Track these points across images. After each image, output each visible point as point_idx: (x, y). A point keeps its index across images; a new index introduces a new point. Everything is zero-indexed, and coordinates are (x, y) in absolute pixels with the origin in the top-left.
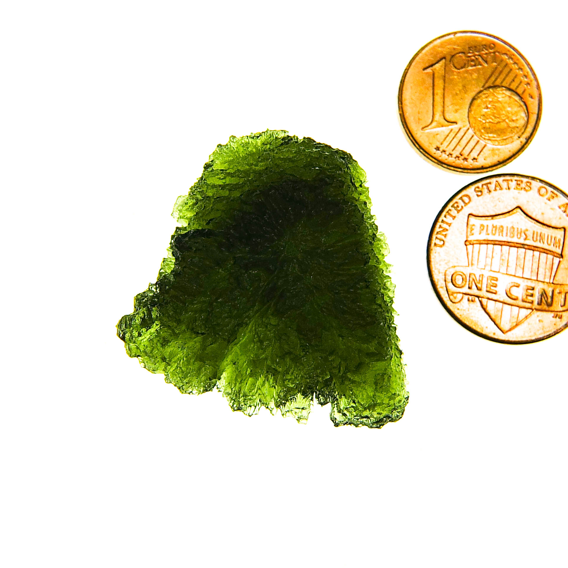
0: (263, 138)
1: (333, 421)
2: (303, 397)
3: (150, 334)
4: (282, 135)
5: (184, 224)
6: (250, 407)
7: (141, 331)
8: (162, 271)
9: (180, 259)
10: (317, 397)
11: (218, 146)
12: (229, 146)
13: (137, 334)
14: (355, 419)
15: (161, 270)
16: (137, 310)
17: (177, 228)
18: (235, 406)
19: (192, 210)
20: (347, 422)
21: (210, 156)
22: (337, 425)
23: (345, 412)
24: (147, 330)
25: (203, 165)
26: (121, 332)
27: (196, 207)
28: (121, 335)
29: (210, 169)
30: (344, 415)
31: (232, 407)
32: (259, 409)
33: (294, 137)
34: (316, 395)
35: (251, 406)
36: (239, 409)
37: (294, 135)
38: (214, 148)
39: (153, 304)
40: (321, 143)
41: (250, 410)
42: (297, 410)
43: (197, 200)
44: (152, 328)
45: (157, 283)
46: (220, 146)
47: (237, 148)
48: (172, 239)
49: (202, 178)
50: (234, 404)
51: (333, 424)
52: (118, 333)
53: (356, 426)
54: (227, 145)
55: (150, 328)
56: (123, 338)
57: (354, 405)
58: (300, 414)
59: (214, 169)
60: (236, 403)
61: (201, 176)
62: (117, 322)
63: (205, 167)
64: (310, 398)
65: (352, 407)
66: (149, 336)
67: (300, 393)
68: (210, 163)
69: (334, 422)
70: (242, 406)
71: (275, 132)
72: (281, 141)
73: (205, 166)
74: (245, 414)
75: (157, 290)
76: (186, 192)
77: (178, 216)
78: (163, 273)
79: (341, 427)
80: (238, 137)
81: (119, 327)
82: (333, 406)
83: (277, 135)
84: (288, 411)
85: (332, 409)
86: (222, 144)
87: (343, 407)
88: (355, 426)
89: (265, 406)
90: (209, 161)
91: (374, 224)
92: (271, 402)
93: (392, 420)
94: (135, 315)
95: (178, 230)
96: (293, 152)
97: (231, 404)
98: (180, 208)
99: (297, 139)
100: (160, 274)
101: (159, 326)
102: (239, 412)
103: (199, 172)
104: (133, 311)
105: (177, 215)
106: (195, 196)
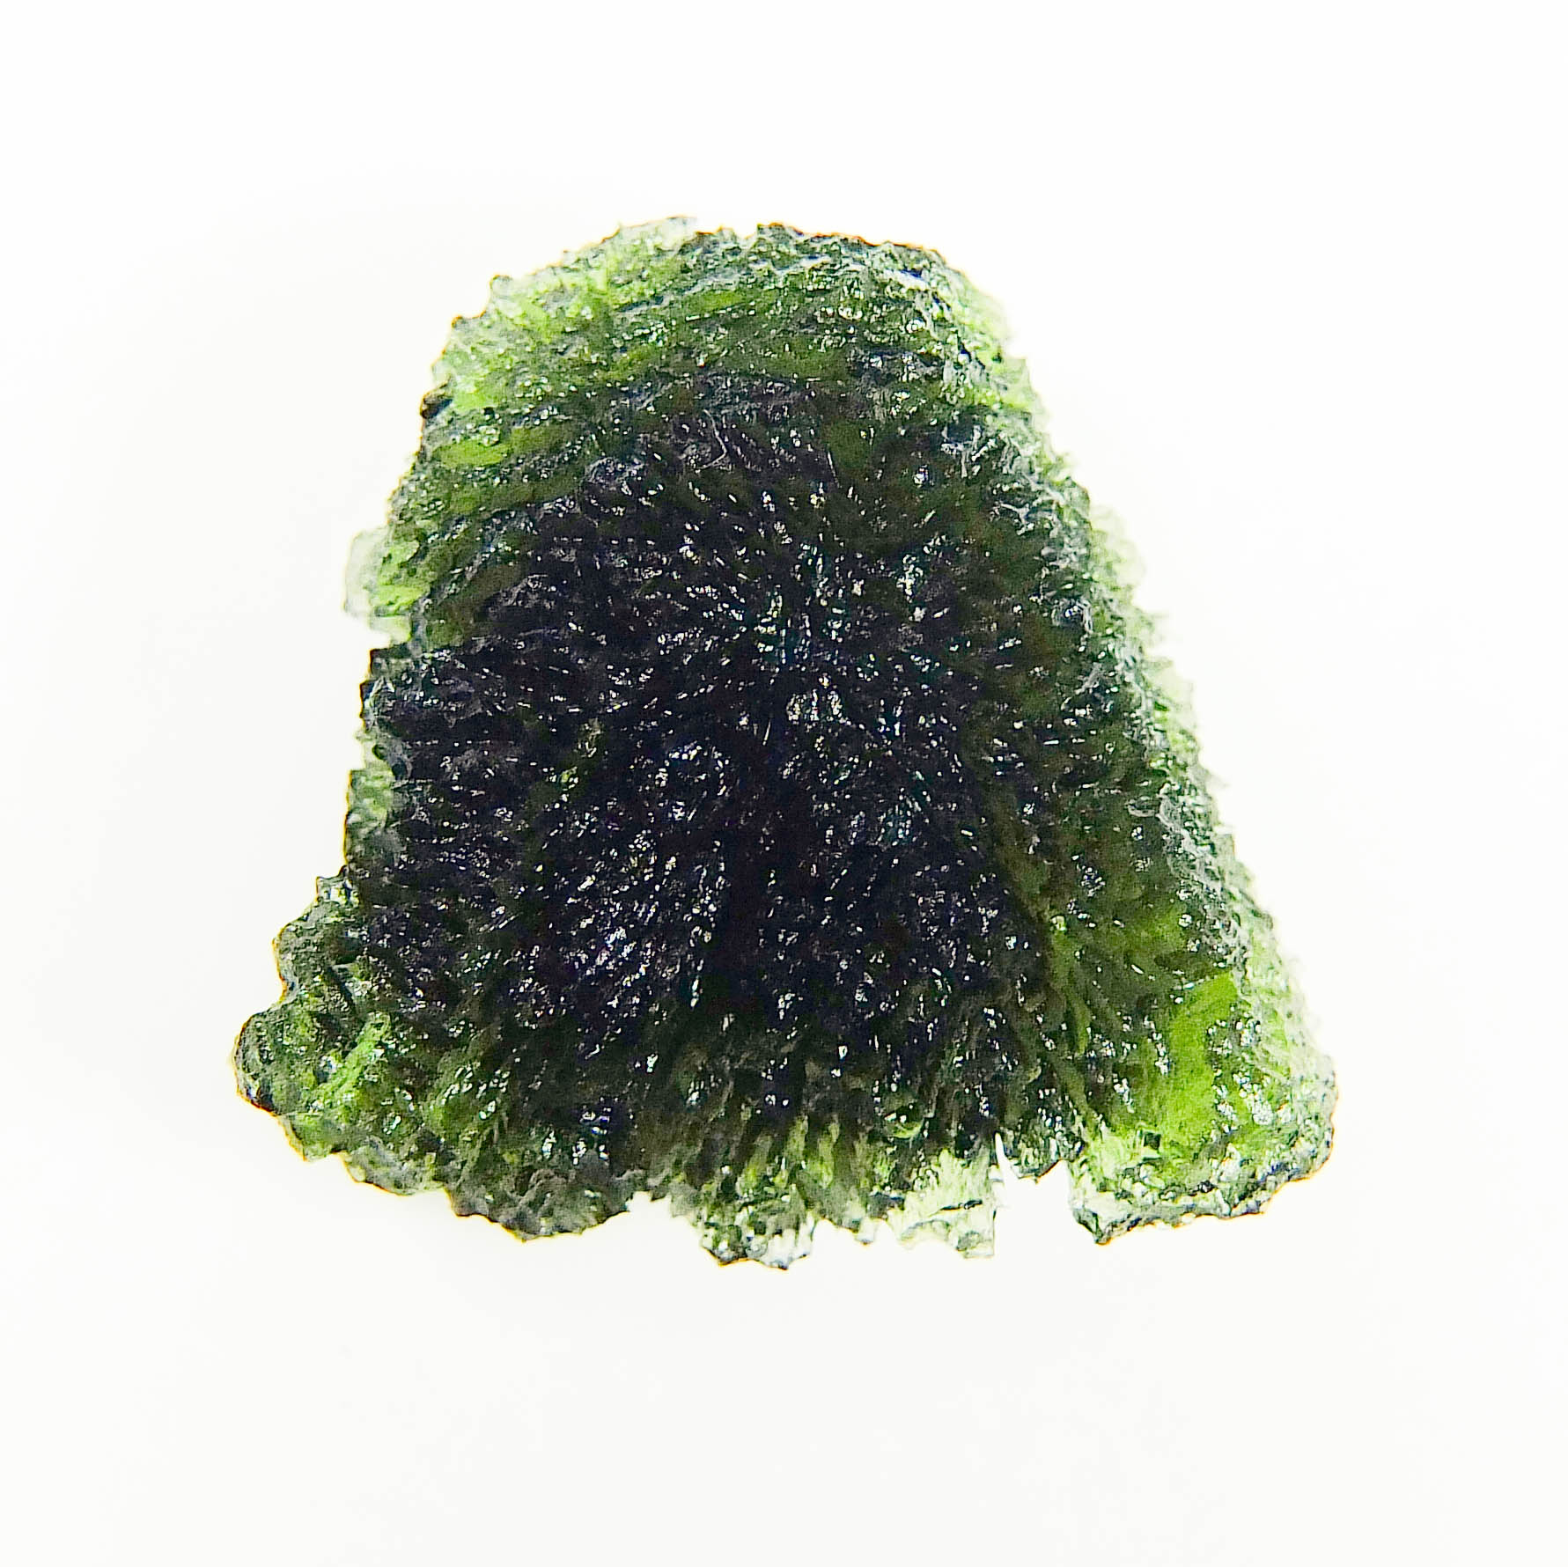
0: (609, 262)
1: (1086, 1224)
2: (962, 1161)
3: (358, 1064)
4: (674, 238)
5: (395, 632)
6: (777, 1236)
7: (323, 1064)
8: (354, 818)
9: (410, 768)
10: (1013, 1154)
11: (454, 326)
12: (495, 317)
13: (309, 1077)
14: (1164, 1203)
15: (348, 816)
16: (291, 989)
17: (374, 653)
18: (723, 1245)
19: (414, 579)
20: (1139, 1219)
21: (433, 369)
22: (1102, 1238)
23: (1127, 1184)
24: (345, 1054)
25: (417, 406)
26: (250, 1081)
27: (422, 563)
28: (254, 1093)
29: (442, 418)
30: (1124, 1195)
31: (712, 1252)
32: (811, 1234)
33: (721, 230)
34: (1005, 1149)
35: (779, 1232)
36: (741, 1253)
37: (718, 228)
38: (444, 336)
39: (347, 952)
40: (823, 233)
41: (780, 1247)
42: (948, 1216)
43: (422, 537)
44: (362, 1040)
45: (343, 870)
46: (460, 322)
47: (525, 315)
48: (364, 697)
49: (421, 455)
50: (717, 1242)
51: (1091, 1237)
52: (241, 1086)
53: (1176, 1225)
54: (484, 315)
55: (354, 1045)
56: (265, 1101)
57: (1152, 1154)
58: (964, 1229)
59: (458, 411)
60: (726, 1235)
61: (417, 448)
62: (231, 1045)
63: (423, 414)
64: (986, 1160)
65: (1147, 1161)
66: (358, 1070)
67: (945, 1152)
68: (441, 392)
69: (1093, 1227)
70: (749, 1239)
71: (647, 228)
72: (679, 258)
73: (425, 408)
74: (763, 1263)
75: (348, 895)
76: (376, 515)
77: (369, 609)
78: (359, 825)
79: (1122, 1240)
80: (519, 274)
81: (241, 1066)
82: (1077, 1174)
83: (658, 241)
84: (920, 1225)
85: (1073, 1181)
86: (467, 315)
87: (1112, 1170)
88: (1169, 1226)
89: (831, 1220)
90: (434, 388)
91: (1074, 485)
92: (849, 1202)
93: (1295, 1176)
94: (290, 1008)
95: (378, 660)
96: (733, 288)
97: (709, 1243)
98: (368, 577)
99: (734, 238)
100: (351, 830)
101: (384, 1028)
102: (740, 1265)
103: (410, 434)
104: (280, 994)
105: (363, 604)
106: (411, 526)
